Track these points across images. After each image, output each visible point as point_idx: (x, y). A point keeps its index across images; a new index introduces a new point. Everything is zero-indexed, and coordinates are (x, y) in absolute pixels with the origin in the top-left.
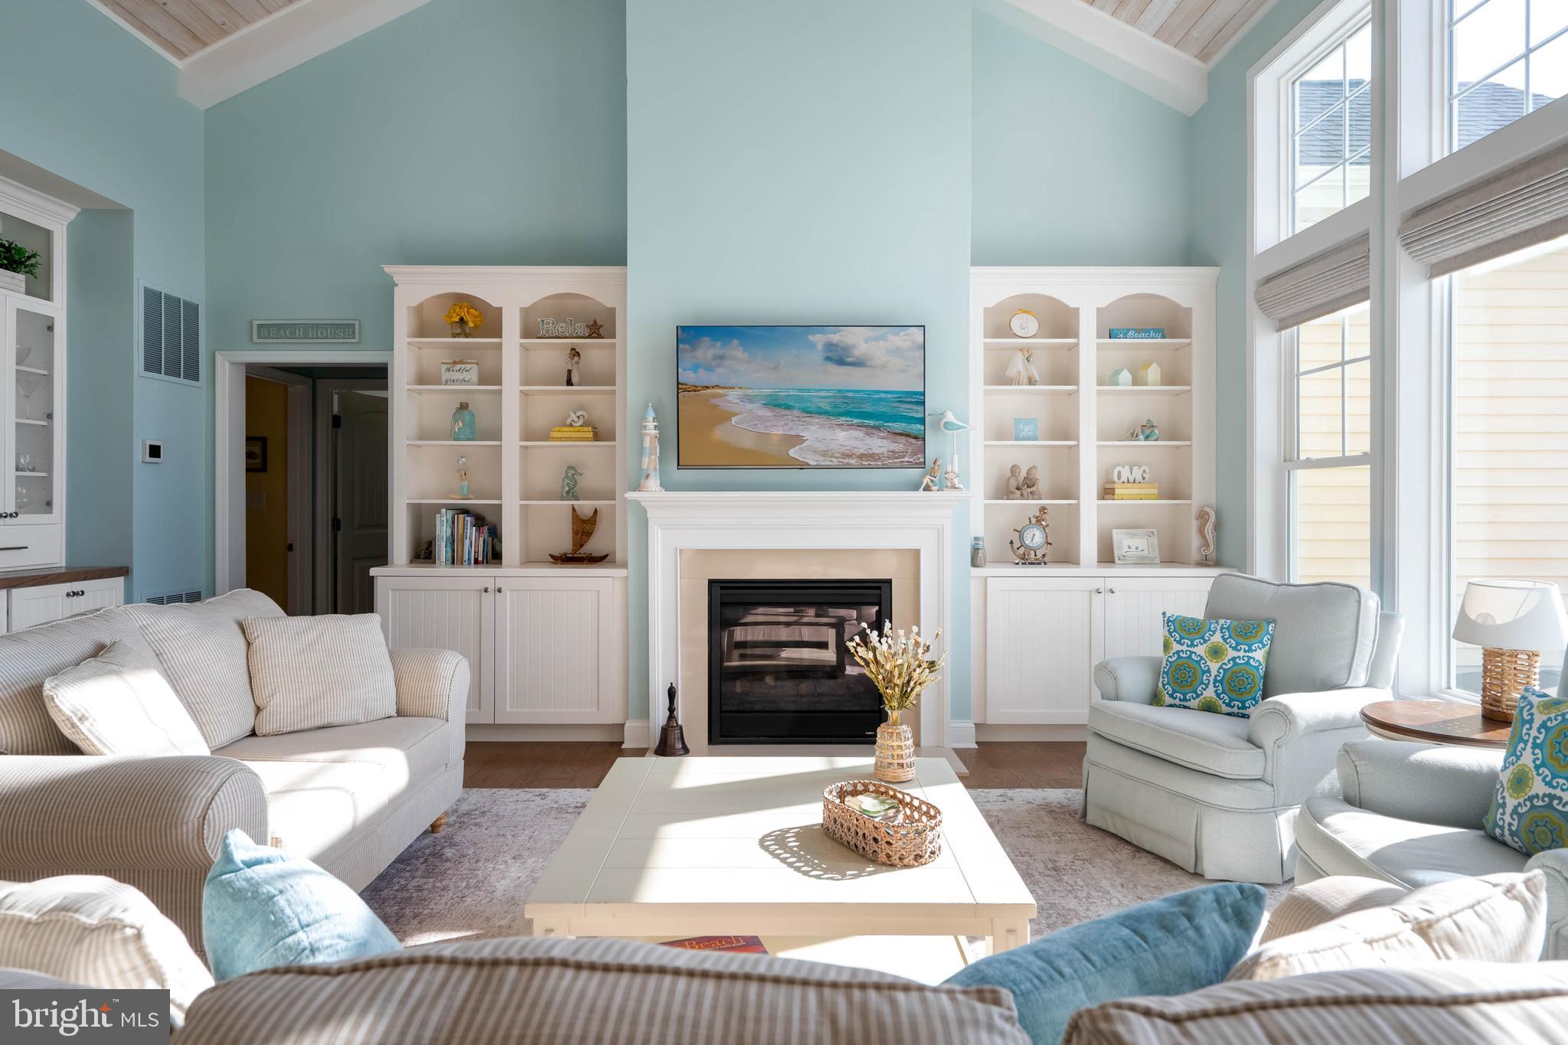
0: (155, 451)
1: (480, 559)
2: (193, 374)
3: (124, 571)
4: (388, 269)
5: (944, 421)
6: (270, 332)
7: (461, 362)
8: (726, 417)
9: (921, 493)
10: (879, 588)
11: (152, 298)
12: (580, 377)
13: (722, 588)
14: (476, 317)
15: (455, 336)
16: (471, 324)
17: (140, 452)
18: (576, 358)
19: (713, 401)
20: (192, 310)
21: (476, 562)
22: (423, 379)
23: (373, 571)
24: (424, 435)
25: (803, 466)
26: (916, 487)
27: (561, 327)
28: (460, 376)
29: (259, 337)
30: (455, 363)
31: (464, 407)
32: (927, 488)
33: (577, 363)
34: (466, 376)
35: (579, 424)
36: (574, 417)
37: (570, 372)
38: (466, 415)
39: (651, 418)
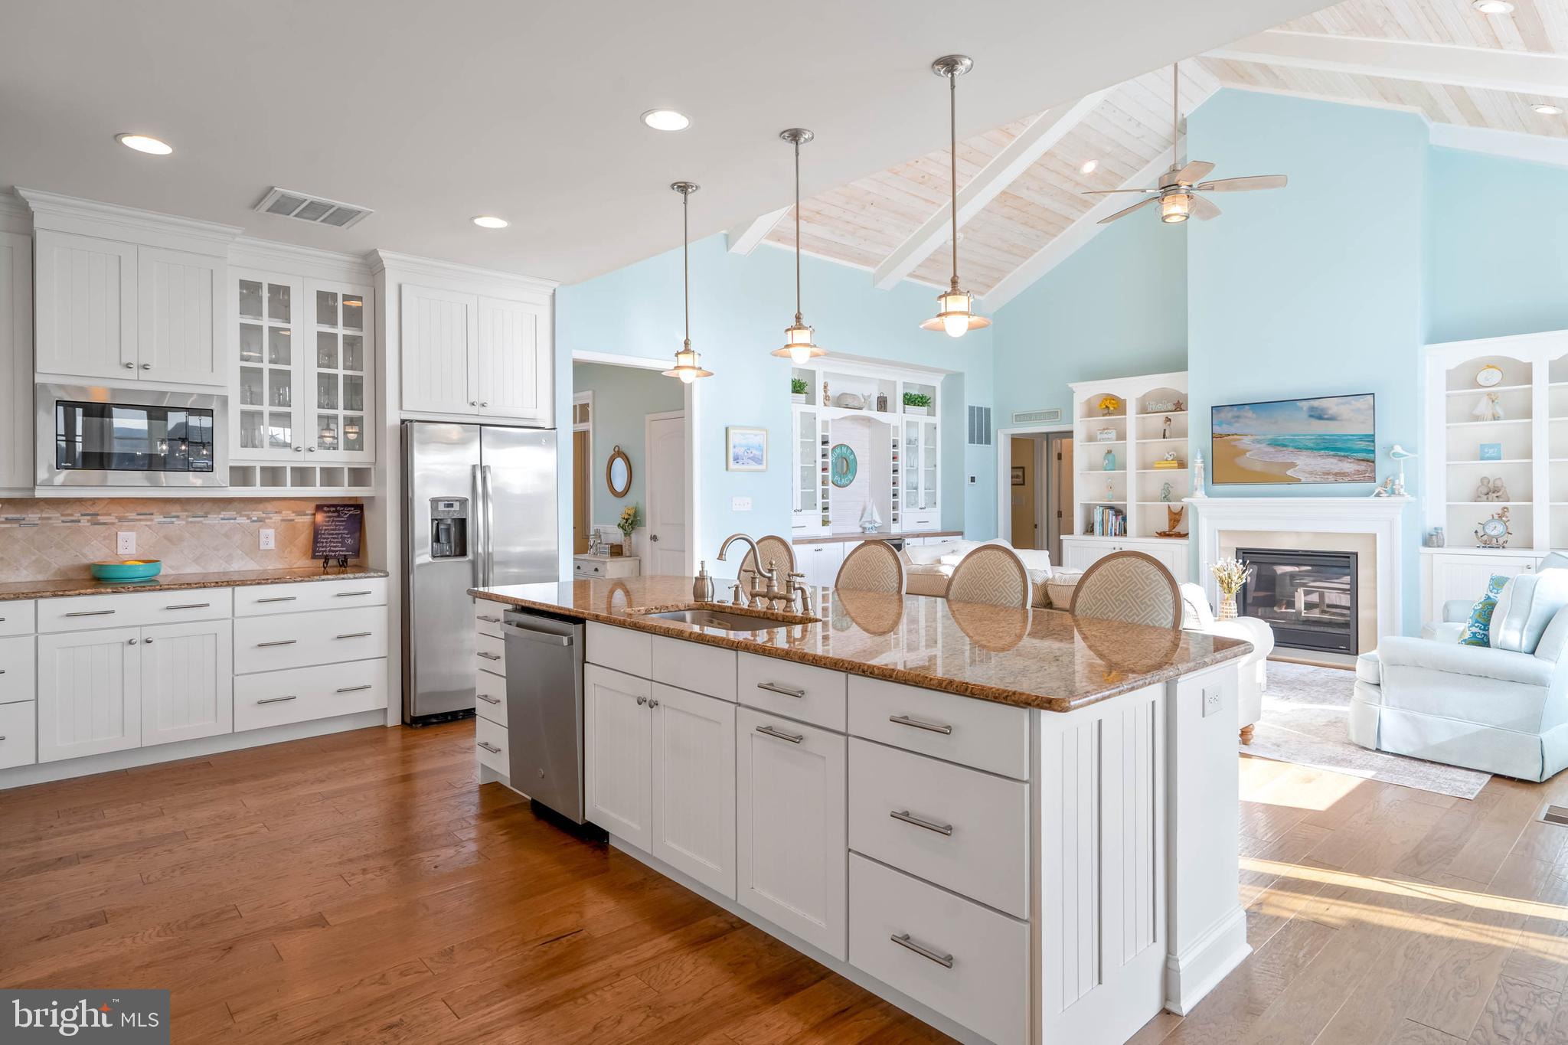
0: (973, 479)
1: (1118, 533)
2: (988, 442)
3: (961, 533)
4: (1070, 385)
5: (1392, 452)
6: (1021, 418)
7: (1107, 429)
8: (1244, 452)
9: (1372, 498)
10: (1349, 557)
11: (972, 409)
12: (1171, 433)
13: (1244, 553)
14: (1114, 404)
15: (1104, 415)
16: (1112, 409)
17: (968, 480)
18: (1168, 423)
19: (1233, 443)
20: (988, 411)
21: (1115, 534)
22: (1091, 438)
23: (1062, 537)
24: (1092, 468)
25: (1298, 481)
26: (1368, 494)
27: (1160, 407)
28: (1106, 436)
29: (1016, 421)
30: (1104, 429)
31: (1109, 452)
32: (1378, 495)
33: (1169, 425)
34: (1109, 436)
35: (1171, 459)
36: (1167, 455)
37: (1165, 430)
38: (1110, 457)
39: (1199, 457)
